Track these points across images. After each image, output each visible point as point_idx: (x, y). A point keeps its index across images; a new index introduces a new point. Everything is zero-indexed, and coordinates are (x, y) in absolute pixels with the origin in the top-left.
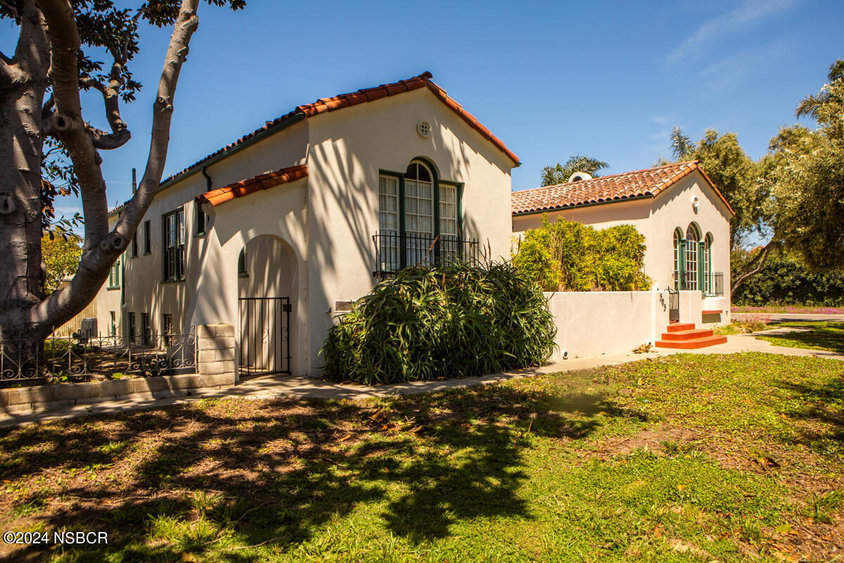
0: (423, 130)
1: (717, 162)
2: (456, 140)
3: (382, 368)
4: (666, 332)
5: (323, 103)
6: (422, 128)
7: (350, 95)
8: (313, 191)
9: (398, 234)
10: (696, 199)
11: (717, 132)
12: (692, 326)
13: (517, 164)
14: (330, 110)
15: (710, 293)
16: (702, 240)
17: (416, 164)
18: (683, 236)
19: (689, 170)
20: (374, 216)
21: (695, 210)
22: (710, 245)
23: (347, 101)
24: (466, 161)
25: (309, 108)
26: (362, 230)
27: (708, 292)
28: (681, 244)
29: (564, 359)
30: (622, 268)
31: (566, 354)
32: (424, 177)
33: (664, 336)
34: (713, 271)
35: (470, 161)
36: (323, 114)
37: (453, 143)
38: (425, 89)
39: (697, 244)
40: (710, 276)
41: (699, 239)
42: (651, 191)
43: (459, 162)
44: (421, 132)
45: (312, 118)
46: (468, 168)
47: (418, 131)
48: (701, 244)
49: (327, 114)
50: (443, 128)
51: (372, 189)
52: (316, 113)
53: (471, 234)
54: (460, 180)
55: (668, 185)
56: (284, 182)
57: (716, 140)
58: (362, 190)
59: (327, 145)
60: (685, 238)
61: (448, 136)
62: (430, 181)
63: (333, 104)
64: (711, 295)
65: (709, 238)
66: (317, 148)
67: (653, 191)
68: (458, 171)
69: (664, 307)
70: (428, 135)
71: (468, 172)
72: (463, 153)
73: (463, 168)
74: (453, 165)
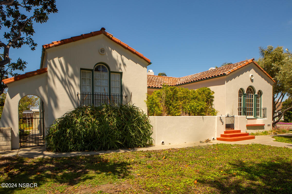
0: (102, 51)
1: (270, 60)
2: (119, 55)
3: (59, 146)
4: (223, 133)
5: (53, 43)
6: (101, 51)
7: (66, 39)
8: (49, 78)
9: (91, 94)
10: (252, 76)
11: (273, 47)
12: (240, 131)
13: (150, 63)
14: (56, 46)
15: (261, 117)
16: (256, 94)
17: (100, 65)
18: (245, 92)
19: (248, 63)
20: (78, 87)
21: (252, 81)
22: (261, 95)
23: (64, 42)
24: (124, 65)
25: (46, 46)
26: (72, 92)
27: (260, 116)
28: (244, 95)
29: (162, 144)
30: (198, 106)
31: (163, 142)
32: (104, 70)
33: (222, 136)
34: (262, 107)
35: (126, 64)
36: (53, 48)
37: (117, 56)
38: (102, 35)
39: (253, 95)
40: (261, 109)
41: (254, 93)
42: (225, 73)
43: (120, 65)
44: (100, 52)
45: (48, 49)
46: (125, 67)
47: (99, 53)
48: (255, 95)
49: (55, 47)
50: (113, 51)
51: (77, 76)
52: (49, 47)
53: (126, 93)
54: (120, 71)
55: (235, 70)
56: (36, 75)
57: (273, 50)
58: (72, 77)
59: (56, 60)
60: (245, 93)
61: (115, 54)
62: (107, 72)
63: (57, 43)
64: (261, 118)
65: (260, 93)
66: (51, 61)
67: (226, 73)
68: (120, 68)
69: (222, 123)
70: (104, 53)
71: (124, 67)
72: (122, 60)
73: (122, 67)
74: (117, 65)
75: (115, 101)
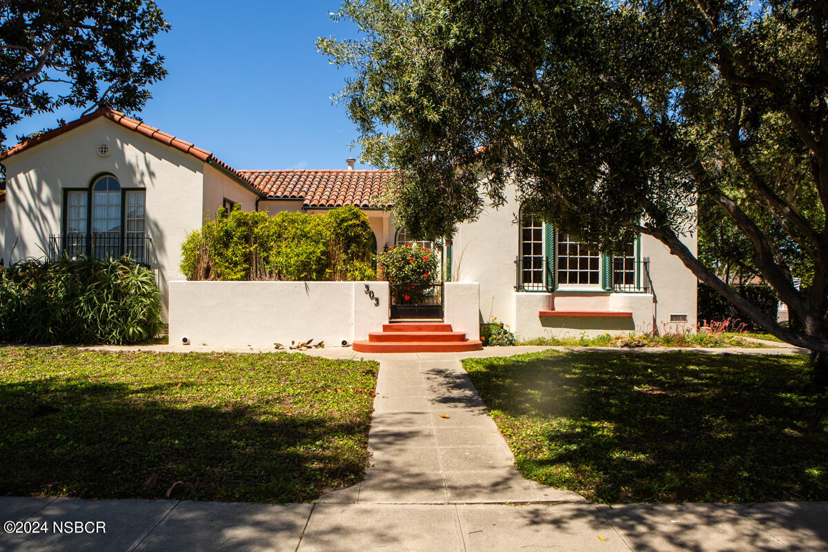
0: (104, 149)
2: (140, 154)
17: (106, 178)
24: (152, 174)
31: (185, 340)
33: (373, 338)
35: (156, 174)
37: (137, 157)
38: (102, 118)
43: (142, 174)
46: (153, 179)
47: (97, 153)
50: (125, 145)
51: (57, 203)
54: (141, 186)
59: (21, 177)
61: (132, 153)
62: (117, 191)
66: (13, 180)
68: (142, 182)
69: (374, 302)
70: (107, 154)
71: (151, 179)
72: (148, 165)
73: (147, 179)
74: (135, 174)
75: (135, 248)
